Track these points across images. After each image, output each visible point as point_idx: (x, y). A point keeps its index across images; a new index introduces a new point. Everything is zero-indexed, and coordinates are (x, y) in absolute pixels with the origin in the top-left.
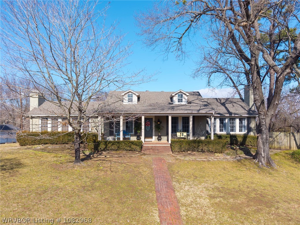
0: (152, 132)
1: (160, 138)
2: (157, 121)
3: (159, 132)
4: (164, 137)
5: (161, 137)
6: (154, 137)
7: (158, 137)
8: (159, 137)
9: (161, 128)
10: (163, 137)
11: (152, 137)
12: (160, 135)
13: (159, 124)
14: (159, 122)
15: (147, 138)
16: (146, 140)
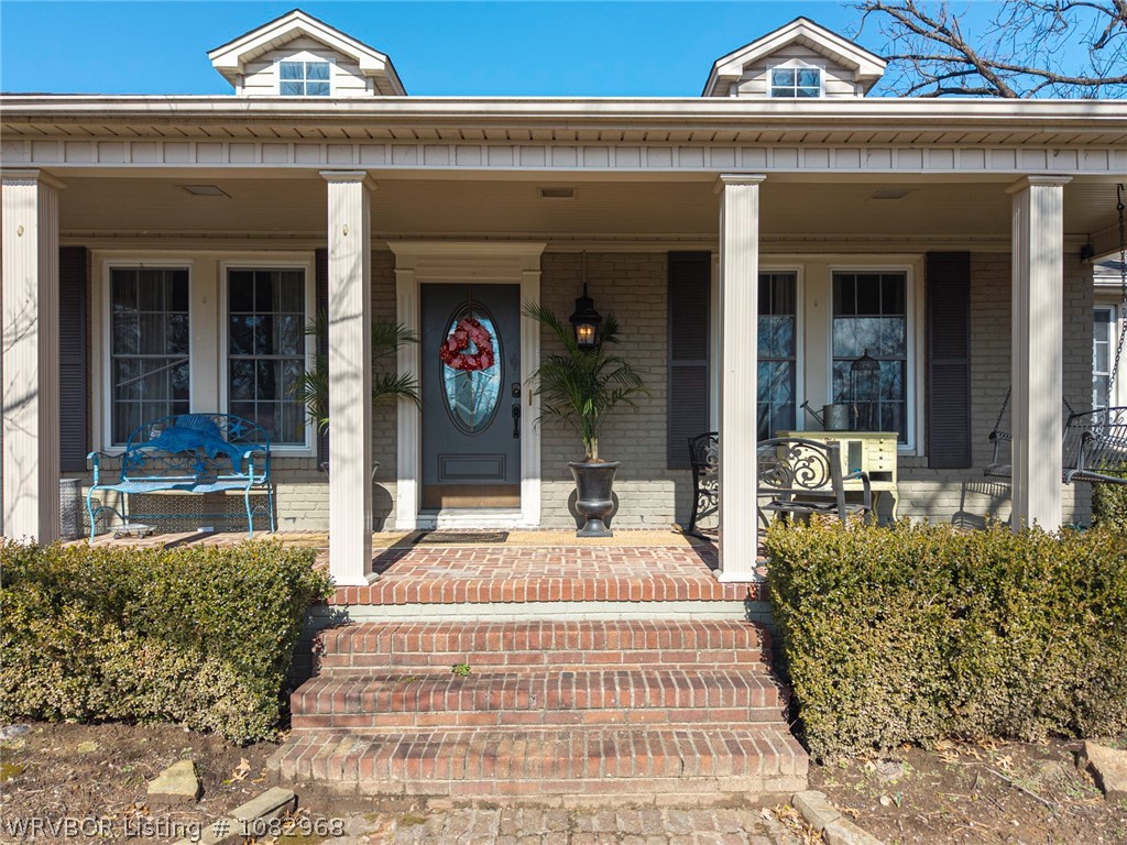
0: (517, 434)
1: (595, 504)
2: (563, 319)
3: (590, 434)
4: (645, 485)
5: (616, 486)
6: (531, 489)
7: (572, 486)
8: (584, 491)
9: (612, 385)
10: (631, 485)
11: (516, 491)
12: (596, 460)
13: (586, 348)
14: (586, 321)
15: (457, 500)
16: (448, 517)
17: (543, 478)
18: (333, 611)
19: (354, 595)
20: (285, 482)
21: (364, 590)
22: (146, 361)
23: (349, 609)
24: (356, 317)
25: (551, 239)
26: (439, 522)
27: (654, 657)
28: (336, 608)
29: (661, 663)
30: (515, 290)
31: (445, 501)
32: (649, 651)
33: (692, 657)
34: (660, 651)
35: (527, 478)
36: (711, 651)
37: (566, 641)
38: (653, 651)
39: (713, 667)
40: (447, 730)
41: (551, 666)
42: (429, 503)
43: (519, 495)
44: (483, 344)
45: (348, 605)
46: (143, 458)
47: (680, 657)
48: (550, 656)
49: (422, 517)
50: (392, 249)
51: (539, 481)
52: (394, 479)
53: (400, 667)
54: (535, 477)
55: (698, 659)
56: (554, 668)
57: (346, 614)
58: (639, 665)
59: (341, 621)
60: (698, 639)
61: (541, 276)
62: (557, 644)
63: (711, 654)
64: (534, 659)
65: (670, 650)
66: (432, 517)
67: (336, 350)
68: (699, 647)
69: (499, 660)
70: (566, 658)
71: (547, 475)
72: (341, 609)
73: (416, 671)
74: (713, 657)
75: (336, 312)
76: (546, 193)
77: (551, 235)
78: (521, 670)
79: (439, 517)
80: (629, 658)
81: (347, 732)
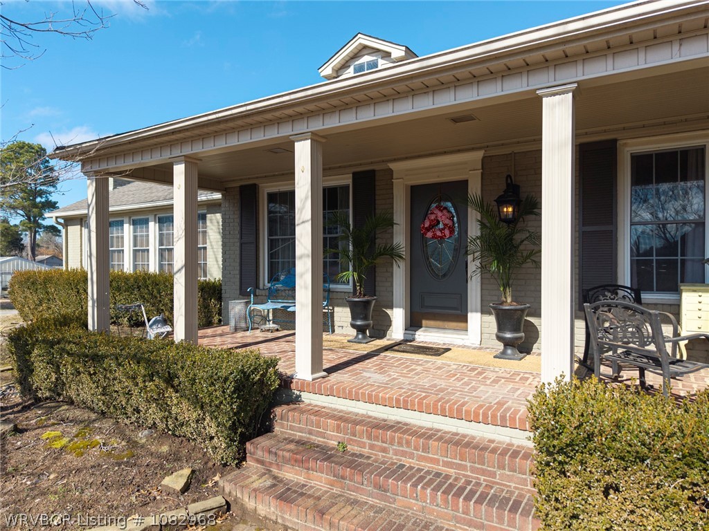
0: (467, 280)
6: (475, 319)
11: (465, 320)
12: (509, 304)
14: (507, 203)
15: (432, 323)
16: (422, 333)
17: (483, 312)
18: (294, 393)
19: (304, 386)
20: (338, 306)
21: (308, 384)
22: (282, 239)
23: (302, 393)
24: (308, 221)
25: (488, 147)
26: (416, 336)
27: (464, 468)
28: (296, 392)
29: (469, 473)
30: (464, 183)
31: (424, 322)
32: (460, 462)
33: (493, 475)
34: (469, 464)
35: (472, 312)
36: (509, 473)
37: (404, 442)
38: (463, 463)
39: (510, 486)
40: (318, 485)
41: (394, 457)
42: (413, 323)
43: (467, 322)
44: (447, 221)
45: (301, 391)
46: (277, 290)
47: (484, 472)
48: (393, 450)
49: (407, 332)
50: (391, 167)
51: (479, 314)
52: (391, 307)
53: (312, 437)
54: (476, 311)
55: (498, 477)
56: (396, 459)
57: (300, 396)
58: (453, 471)
59: (297, 400)
60: (498, 461)
61: (482, 174)
62: (398, 443)
63: (508, 475)
64: (384, 450)
65: (476, 465)
66: (413, 332)
67: (299, 241)
68: (499, 468)
69: (363, 445)
70: (404, 454)
71: (484, 311)
72: (298, 393)
73: (319, 441)
74: (510, 479)
75: (299, 219)
76: (455, 120)
77: (488, 144)
78: (376, 455)
79: (417, 333)
80: (446, 464)
81: (270, 471)
